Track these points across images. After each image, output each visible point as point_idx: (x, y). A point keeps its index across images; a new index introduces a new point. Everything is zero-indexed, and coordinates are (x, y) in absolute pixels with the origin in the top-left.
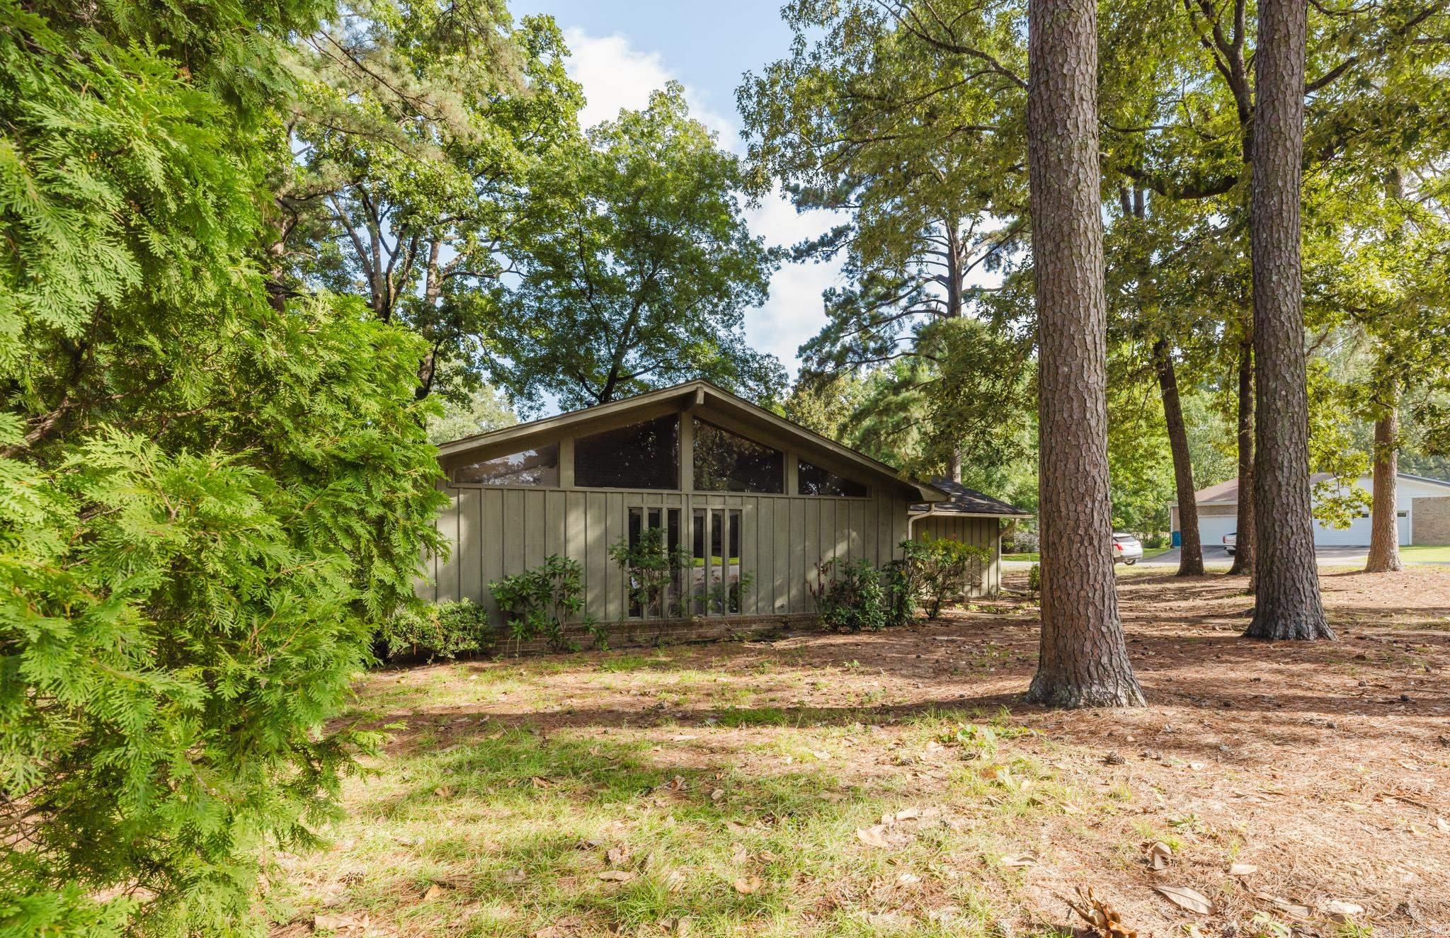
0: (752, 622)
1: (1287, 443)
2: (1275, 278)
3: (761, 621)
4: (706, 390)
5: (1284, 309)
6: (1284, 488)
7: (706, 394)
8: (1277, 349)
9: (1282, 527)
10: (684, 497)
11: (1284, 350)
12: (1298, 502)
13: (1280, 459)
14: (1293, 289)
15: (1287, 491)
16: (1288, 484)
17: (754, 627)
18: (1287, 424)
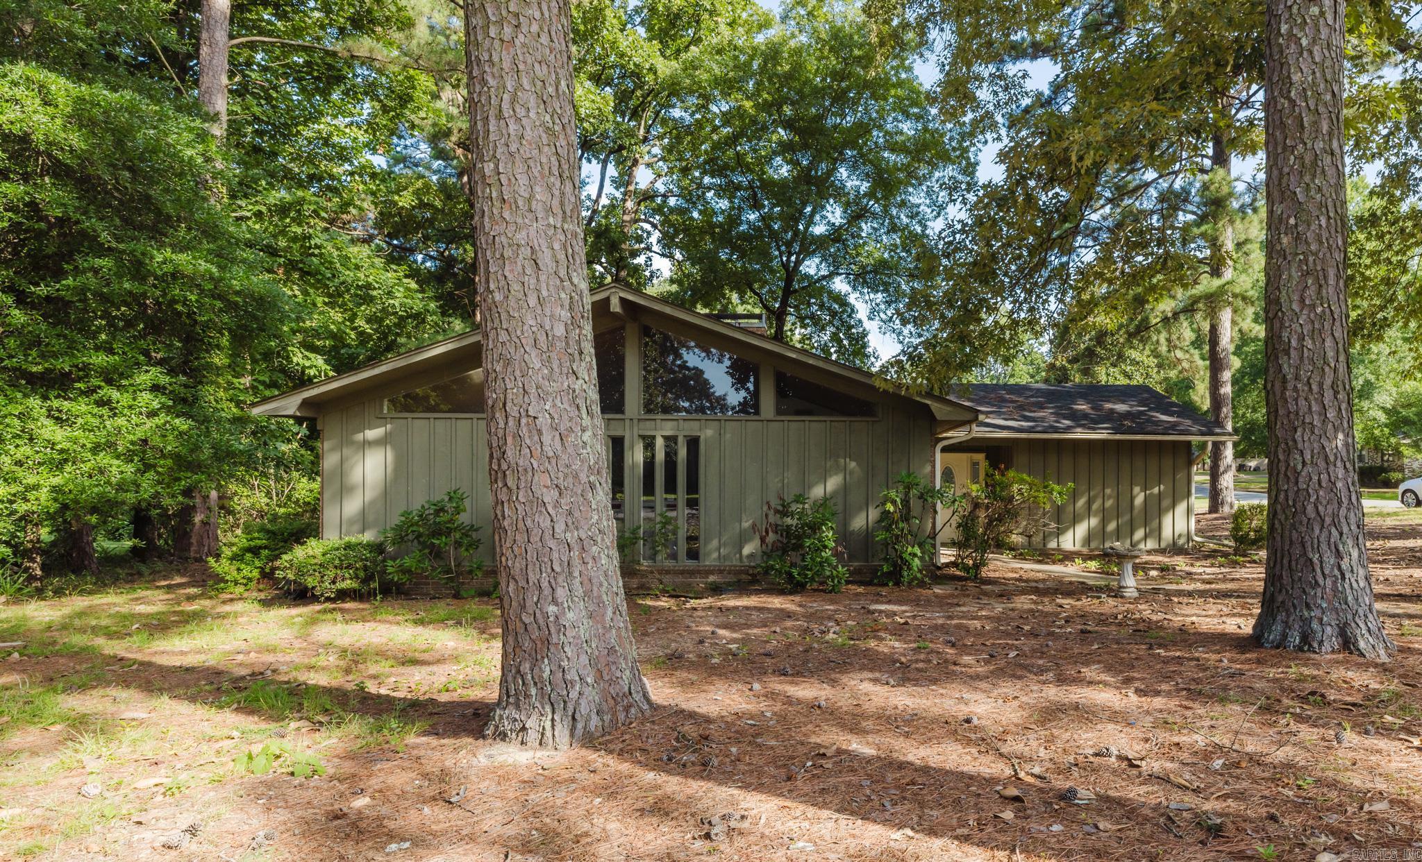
0: (709, 572)
1: (1295, 307)
2: (1284, 28)
3: (721, 572)
4: (623, 295)
5: (1296, 77)
6: (1290, 386)
7: (621, 299)
8: (1285, 148)
9: (1288, 452)
10: (627, 422)
11: (1294, 147)
12: (1315, 408)
13: (1285, 334)
14: (1314, 41)
15: (1295, 389)
16: (1297, 378)
17: (712, 578)
18: (1296, 274)
